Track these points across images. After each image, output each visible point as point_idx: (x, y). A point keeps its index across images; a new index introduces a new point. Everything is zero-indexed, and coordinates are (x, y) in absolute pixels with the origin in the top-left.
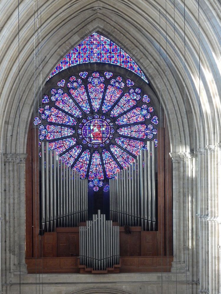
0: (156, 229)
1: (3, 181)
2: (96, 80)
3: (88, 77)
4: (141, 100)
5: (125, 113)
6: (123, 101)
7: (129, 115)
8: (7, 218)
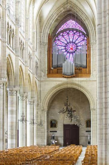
0: (87, 68)
1: (40, 50)
2: (71, 33)
3: (69, 32)
4: (84, 39)
5: (80, 42)
6: (79, 39)
7: (81, 43)
8: (41, 61)
